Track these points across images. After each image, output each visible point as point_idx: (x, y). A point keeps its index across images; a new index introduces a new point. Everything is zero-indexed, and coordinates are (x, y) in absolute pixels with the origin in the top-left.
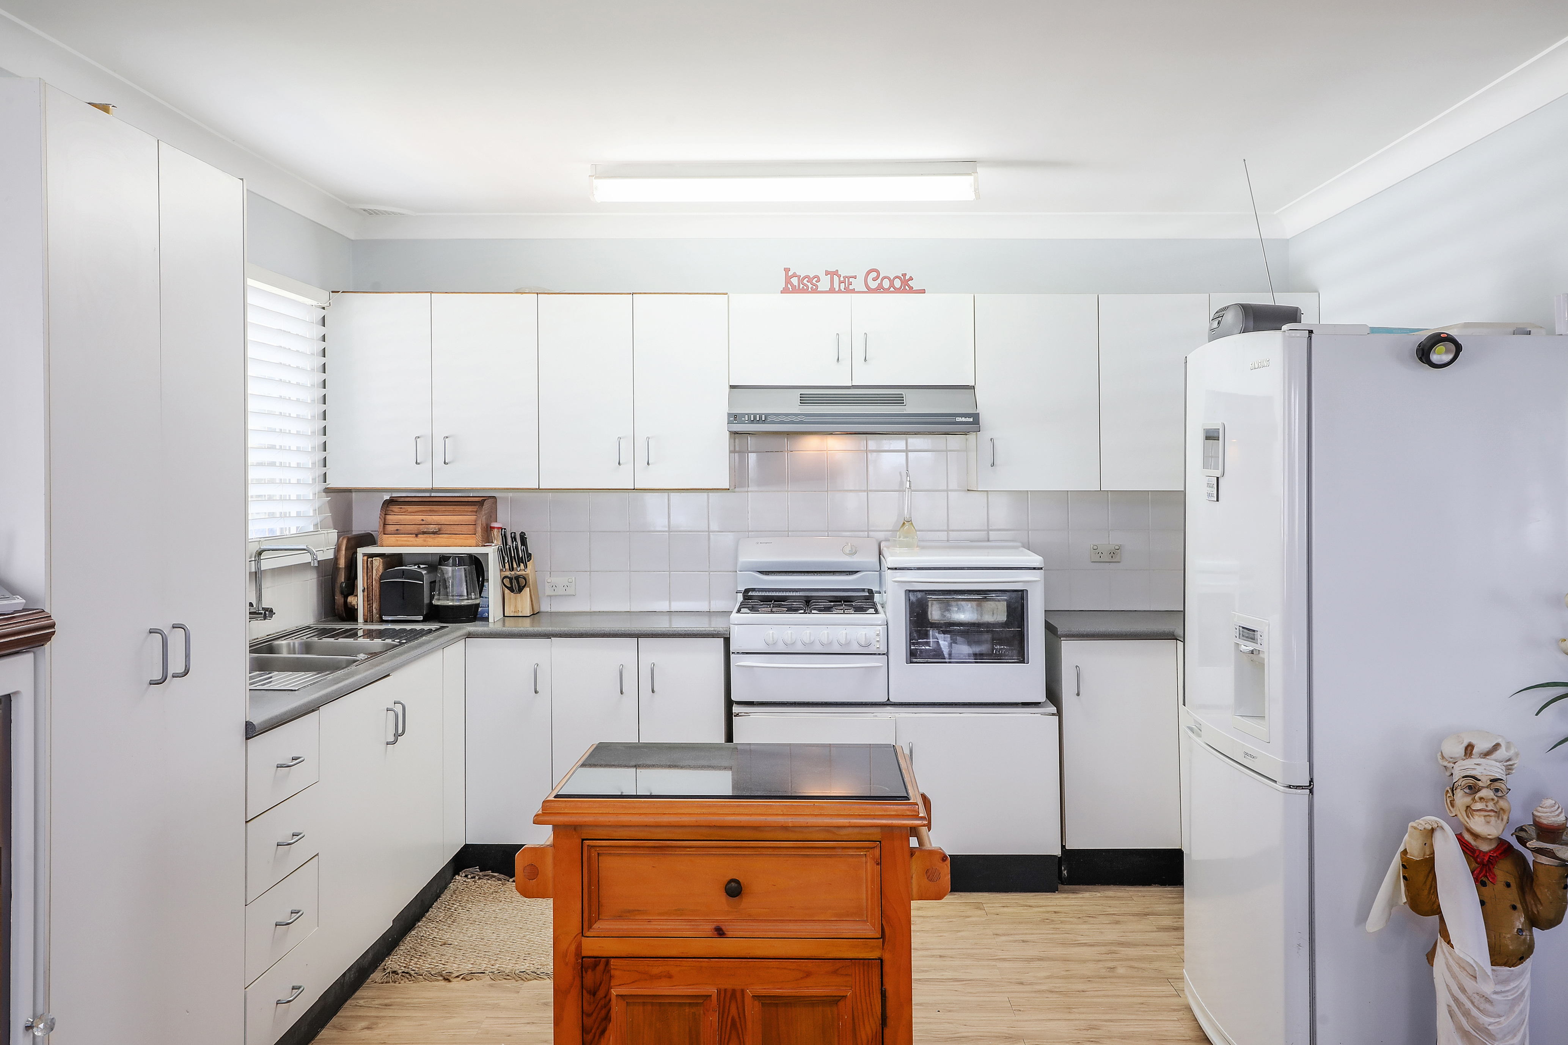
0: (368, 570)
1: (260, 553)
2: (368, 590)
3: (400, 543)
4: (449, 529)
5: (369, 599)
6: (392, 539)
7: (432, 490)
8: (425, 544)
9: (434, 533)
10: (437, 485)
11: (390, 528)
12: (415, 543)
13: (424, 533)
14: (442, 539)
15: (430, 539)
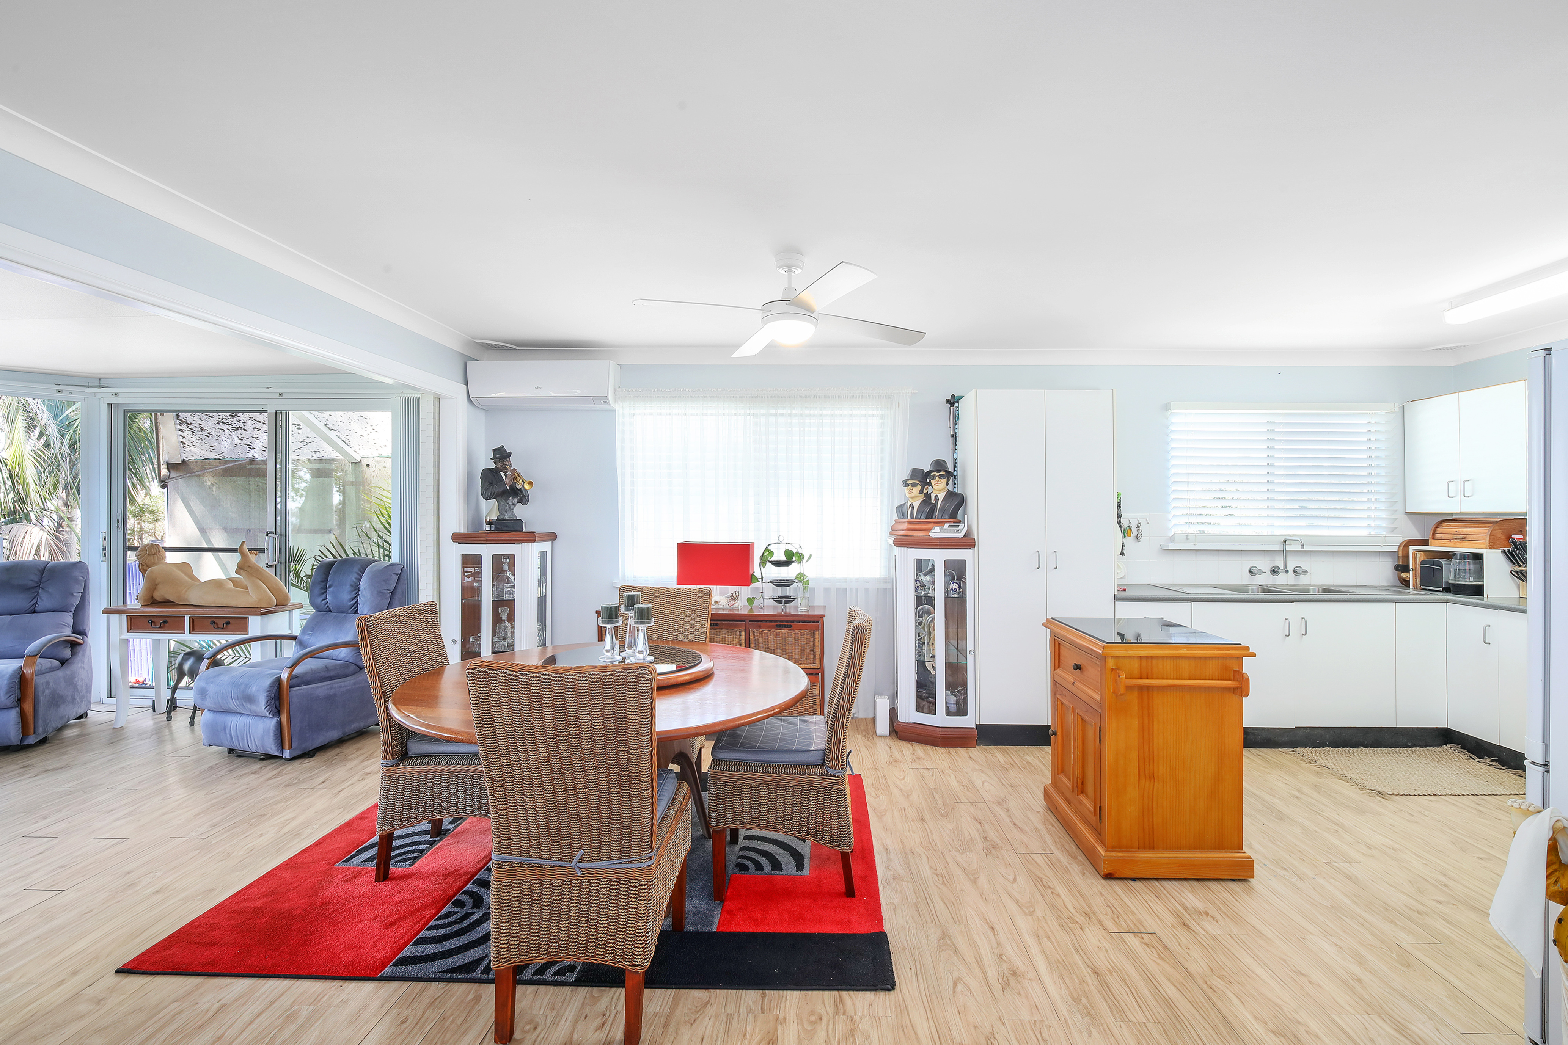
0: (1415, 559)
1: (1285, 542)
2: (1415, 570)
3: (1441, 545)
4: (1471, 537)
5: (1415, 576)
6: (1436, 542)
7: (1461, 513)
8: (1455, 546)
9: (1461, 540)
10: (1463, 511)
11: (1438, 536)
12: (1449, 545)
13: (1456, 539)
14: (1465, 543)
15: (1458, 543)
